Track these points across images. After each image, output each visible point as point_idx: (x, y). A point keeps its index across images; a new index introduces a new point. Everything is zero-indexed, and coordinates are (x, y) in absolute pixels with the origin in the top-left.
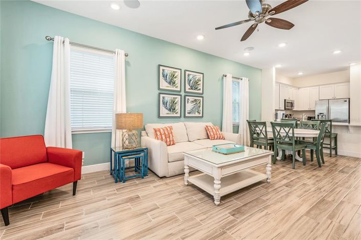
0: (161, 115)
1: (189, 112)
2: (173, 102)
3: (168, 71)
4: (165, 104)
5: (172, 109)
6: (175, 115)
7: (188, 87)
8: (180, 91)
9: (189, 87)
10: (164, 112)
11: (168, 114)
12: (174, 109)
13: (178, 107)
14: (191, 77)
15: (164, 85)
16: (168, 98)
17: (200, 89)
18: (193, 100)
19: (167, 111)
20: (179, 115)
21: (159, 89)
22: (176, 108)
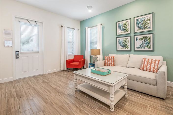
0: (118, 50)
1: (138, 47)
2: (125, 42)
3: (121, 23)
4: (120, 43)
5: (124, 46)
6: (126, 49)
7: (136, 29)
8: (130, 33)
9: (138, 29)
10: (120, 48)
11: (122, 49)
12: (126, 46)
13: (128, 44)
14: (139, 20)
15: (120, 32)
16: (122, 39)
17: (150, 27)
18: (142, 38)
19: (121, 47)
20: (129, 49)
21: (117, 35)
22: (127, 45)
